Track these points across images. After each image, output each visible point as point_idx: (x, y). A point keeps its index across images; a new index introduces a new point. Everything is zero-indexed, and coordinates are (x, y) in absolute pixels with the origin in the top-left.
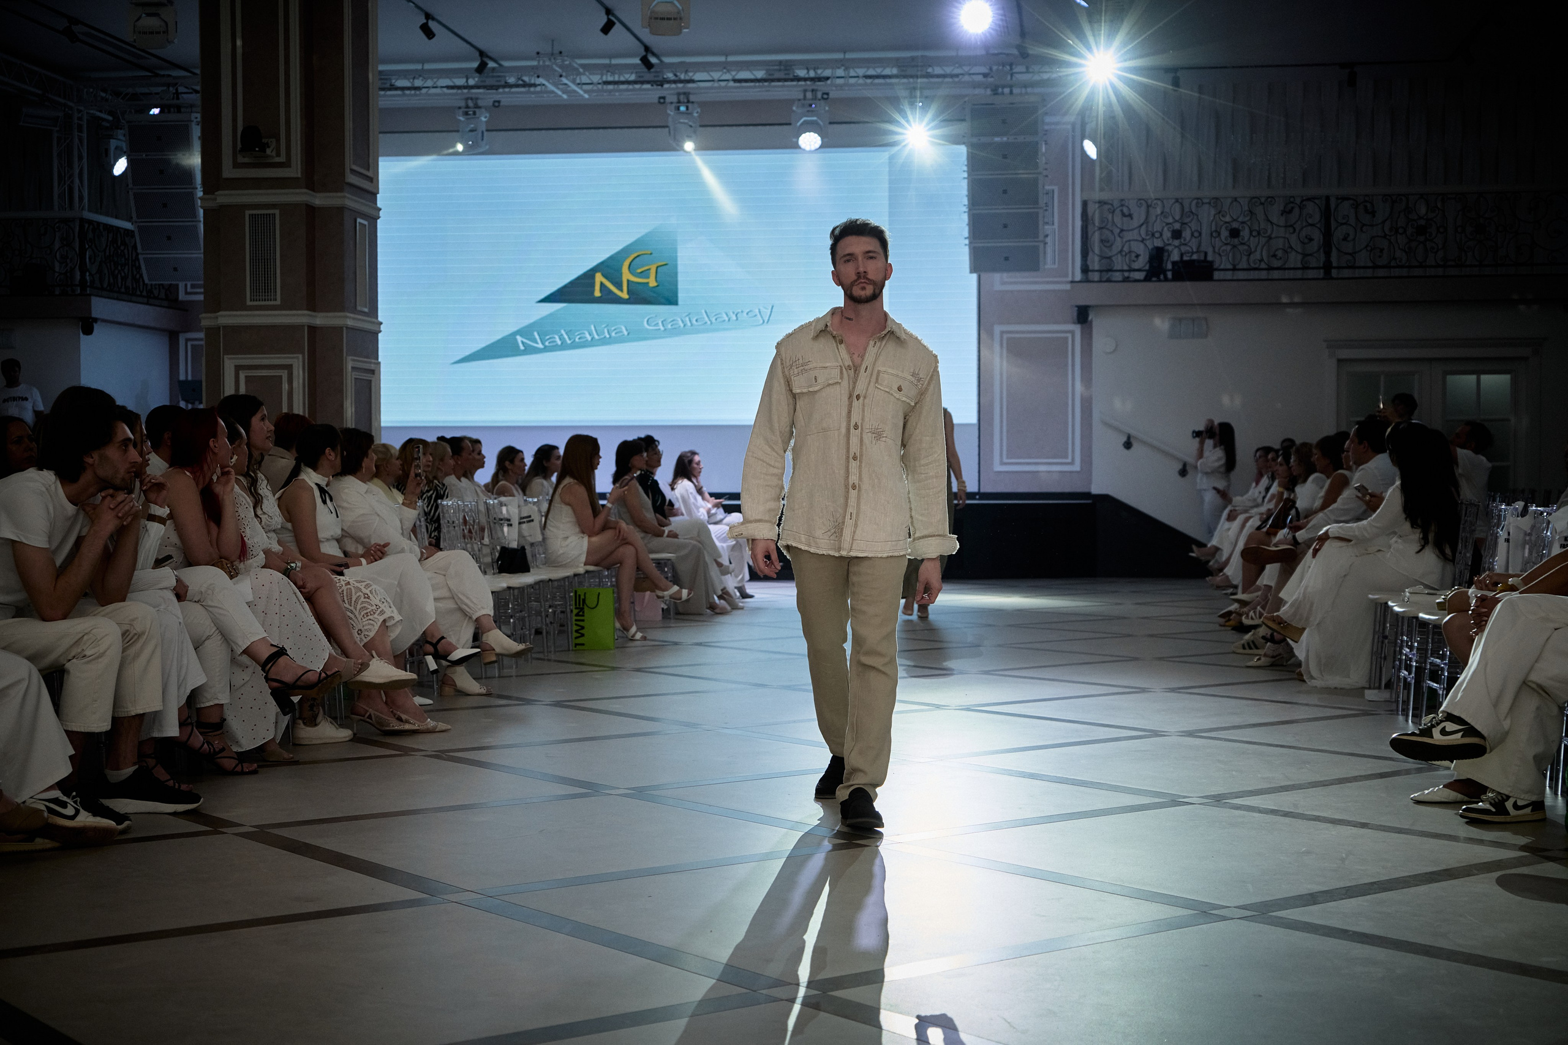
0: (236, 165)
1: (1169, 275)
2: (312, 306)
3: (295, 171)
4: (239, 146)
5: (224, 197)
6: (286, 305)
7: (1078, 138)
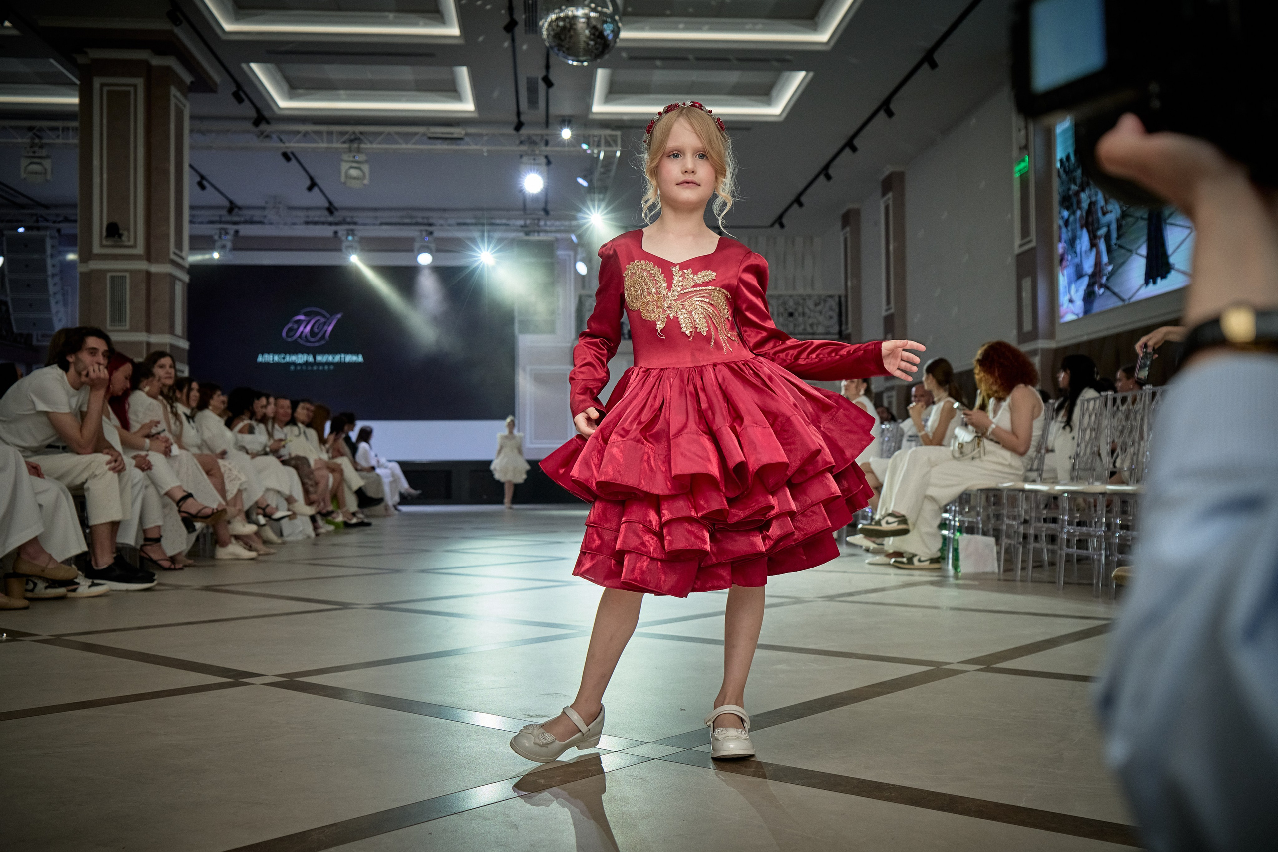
0: (102, 246)
1: (626, 336)
2: (148, 330)
3: (140, 250)
4: (104, 233)
5: (94, 265)
6: (134, 329)
7: (572, 262)
